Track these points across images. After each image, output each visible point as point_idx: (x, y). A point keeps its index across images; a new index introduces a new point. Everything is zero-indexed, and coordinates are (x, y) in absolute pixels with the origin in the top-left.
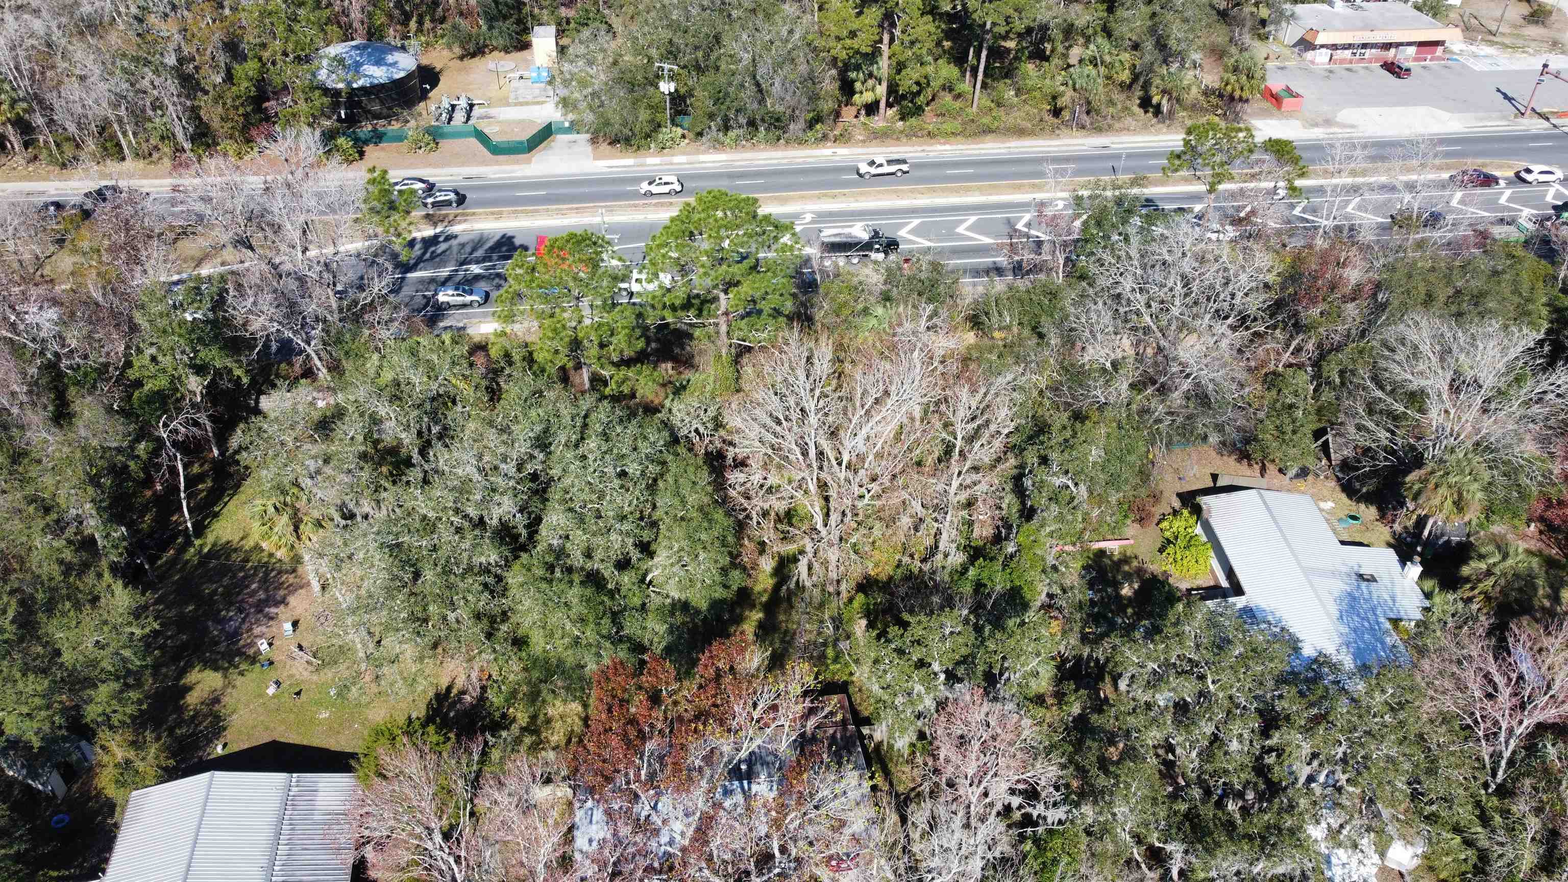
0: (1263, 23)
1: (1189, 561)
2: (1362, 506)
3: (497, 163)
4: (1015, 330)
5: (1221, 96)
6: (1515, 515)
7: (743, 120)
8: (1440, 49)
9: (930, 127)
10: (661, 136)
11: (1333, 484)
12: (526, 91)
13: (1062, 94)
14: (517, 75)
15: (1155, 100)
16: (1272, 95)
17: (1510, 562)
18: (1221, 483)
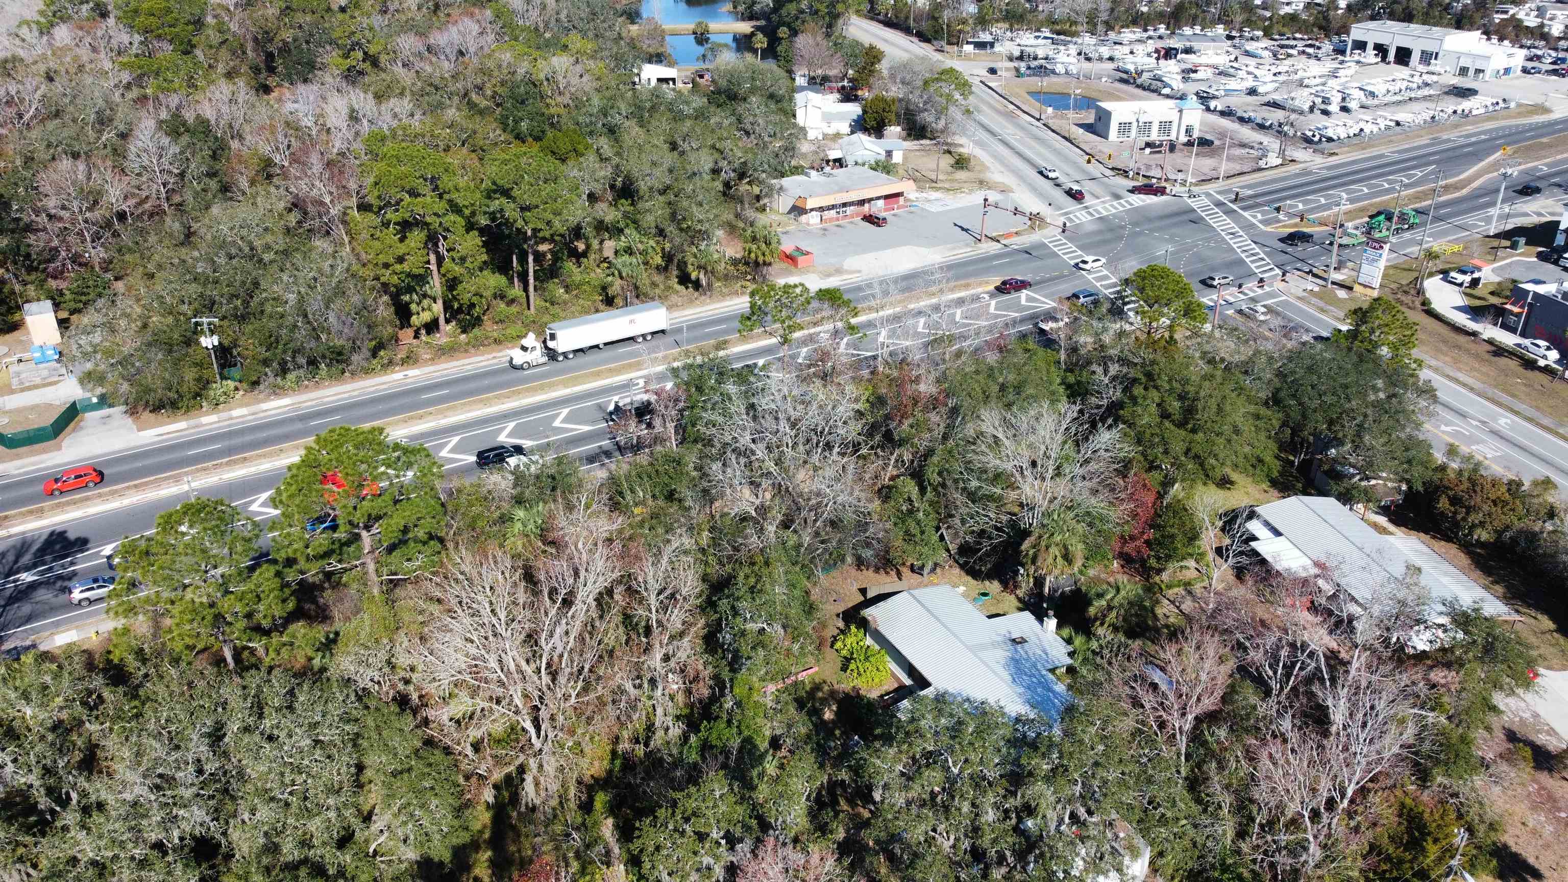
0: (758, 198)
1: (871, 671)
2: (987, 583)
3: (18, 457)
4: (650, 502)
5: (747, 264)
6: (1104, 557)
7: (302, 361)
8: (901, 199)
9: (495, 334)
10: (212, 393)
11: (957, 571)
12: (31, 374)
13: (611, 284)
14: (15, 358)
15: (694, 276)
16: (787, 257)
17: (1123, 593)
18: (871, 594)
